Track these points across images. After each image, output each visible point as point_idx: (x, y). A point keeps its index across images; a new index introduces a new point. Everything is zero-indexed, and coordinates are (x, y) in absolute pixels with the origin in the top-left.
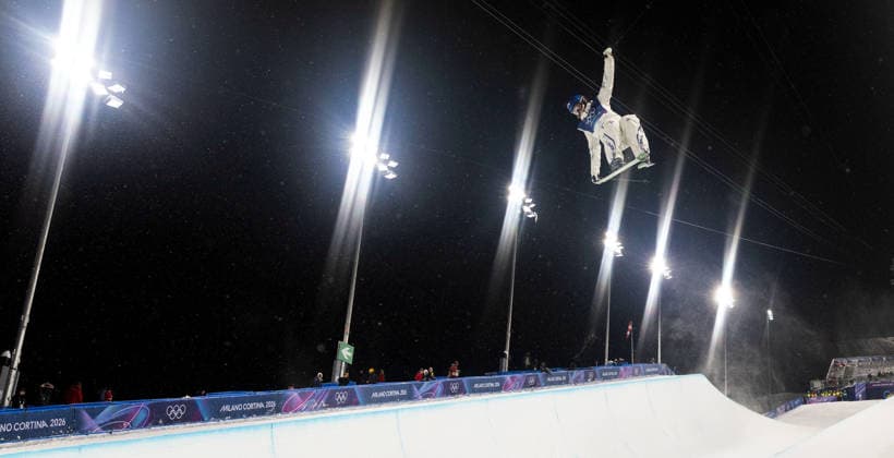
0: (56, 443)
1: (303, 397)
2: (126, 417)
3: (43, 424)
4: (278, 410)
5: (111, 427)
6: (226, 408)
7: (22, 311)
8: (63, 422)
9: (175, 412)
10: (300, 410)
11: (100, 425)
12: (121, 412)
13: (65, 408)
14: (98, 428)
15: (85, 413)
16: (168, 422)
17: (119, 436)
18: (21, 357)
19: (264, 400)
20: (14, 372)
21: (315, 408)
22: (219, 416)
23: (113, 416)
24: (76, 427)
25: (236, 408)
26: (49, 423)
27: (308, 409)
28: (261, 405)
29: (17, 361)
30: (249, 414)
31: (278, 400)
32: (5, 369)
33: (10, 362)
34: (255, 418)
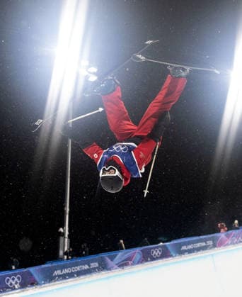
0: (95, 277)
1: (228, 236)
2: (130, 259)
3: (86, 267)
4: (214, 246)
5: (123, 265)
6: (184, 248)
7: (64, 206)
8: (96, 265)
9: (156, 253)
10: (228, 245)
11: (117, 264)
12: (127, 256)
13: (97, 257)
14: (116, 266)
15: (107, 259)
16: (153, 259)
17: (127, 270)
18: (69, 231)
19: (205, 241)
20: (66, 240)
21: (236, 243)
22: (181, 253)
23: (123, 259)
24: (104, 267)
25: (190, 247)
26: (89, 266)
27: (233, 243)
28: (204, 244)
29: (67, 233)
30: (199, 249)
31: (213, 239)
32: (62, 238)
33: (63, 234)
34: (201, 252)
